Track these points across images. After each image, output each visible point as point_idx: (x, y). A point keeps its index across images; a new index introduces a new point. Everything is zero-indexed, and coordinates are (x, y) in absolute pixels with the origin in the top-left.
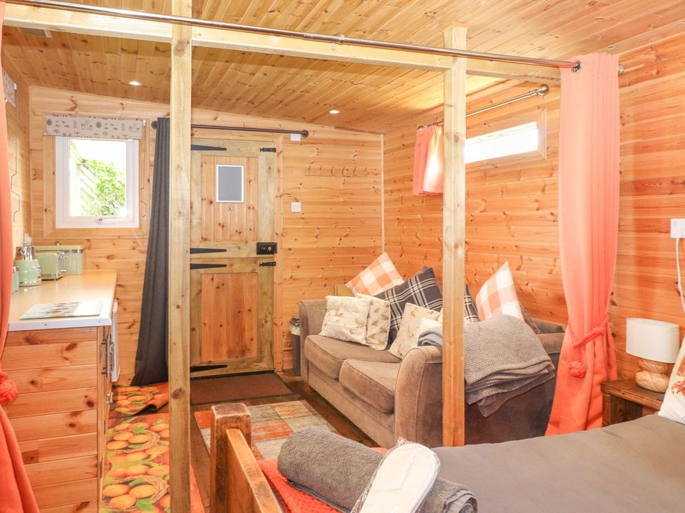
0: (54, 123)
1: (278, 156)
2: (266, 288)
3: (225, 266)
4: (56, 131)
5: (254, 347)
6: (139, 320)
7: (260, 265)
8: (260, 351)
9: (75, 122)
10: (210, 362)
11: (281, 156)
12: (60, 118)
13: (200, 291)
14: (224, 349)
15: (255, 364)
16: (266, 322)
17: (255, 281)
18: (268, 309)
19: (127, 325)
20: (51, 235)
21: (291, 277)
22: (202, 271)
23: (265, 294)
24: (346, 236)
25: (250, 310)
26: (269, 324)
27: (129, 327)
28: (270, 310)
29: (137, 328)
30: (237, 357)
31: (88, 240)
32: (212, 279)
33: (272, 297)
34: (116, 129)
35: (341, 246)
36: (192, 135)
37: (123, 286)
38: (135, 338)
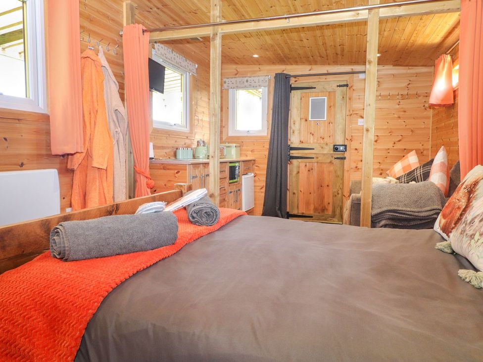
0: (227, 83)
1: (349, 89)
2: (339, 173)
3: (313, 158)
4: (228, 86)
5: (330, 209)
6: (265, 185)
7: (335, 158)
8: (334, 212)
9: (236, 81)
10: (303, 213)
11: (352, 89)
12: (230, 79)
13: (299, 172)
14: (312, 207)
15: (330, 218)
16: (338, 194)
17: (332, 168)
18: (339, 186)
19: (260, 187)
20: (226, 139)
21: (356, 167)
22: (300, 160)
23: (338, 176)
24: (399, 141)
25: (328, 186)
26: (340, 195)
27: (261, 189)
28: (341, 187)
29: (264, 190)
30: (319, 213)
31: (242, 142)
32: (306, 165)
33: (342, 179)
34: (255, 82)
35: (395, 148)
36: (296, 81)
37: (258, 167)
38: (263, 195)
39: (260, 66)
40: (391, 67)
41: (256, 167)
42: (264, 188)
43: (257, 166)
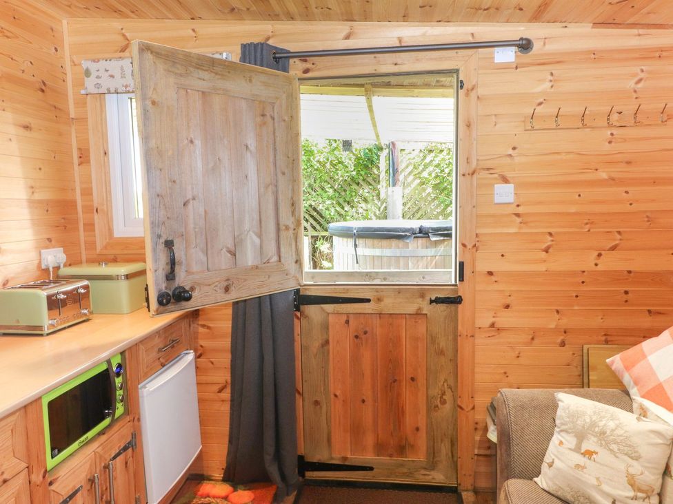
0: (94, 74)
1: (467, 95)
2: (443, 343)
3: (368, 301)
4: (98, 86)
5: (422, 441)
6: (229, 381)
7: (432, 302)
8: (433, 452)
9: (122, 68)
10: (345, 459)
11: (473, 95)
12: (102, 64)
13: (327, 342)
14: (370, 440)
15: (423, 472)
16: (444, 402)
17: (422, 329)
18: (446, 380)
19: (216, 388)
20: (105, 247)
21: (493, 325)
22: (329, 308)
23: (441, 353)
24: (613, 248)
25: (413, 379)
26: (448, 406)
27: (220, 391)
28: (451, 382)
29: (227, 394)
30: (391, 456)
32: (347, 322)
33: (454, 360)
35: (600, 268)
36: (306, 71)
37: (209, 328)
38: (226, 408)
39: (196, 24)
40: (586, 28)
41: (201, 330)
42: (228, 390)
43: (203, 326)
